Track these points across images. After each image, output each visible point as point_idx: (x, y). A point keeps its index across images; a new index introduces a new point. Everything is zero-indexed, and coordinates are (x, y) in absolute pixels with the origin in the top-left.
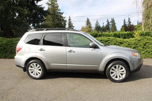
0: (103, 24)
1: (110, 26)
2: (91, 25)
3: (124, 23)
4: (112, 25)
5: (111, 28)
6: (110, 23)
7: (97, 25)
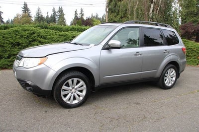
0: (48, 13)
1: (56, 17)
2: (30, 13)
3: (75, 15)
4: (60, 15)
5: (58, 20)
6: (57, 13)
7: (39, 14)
